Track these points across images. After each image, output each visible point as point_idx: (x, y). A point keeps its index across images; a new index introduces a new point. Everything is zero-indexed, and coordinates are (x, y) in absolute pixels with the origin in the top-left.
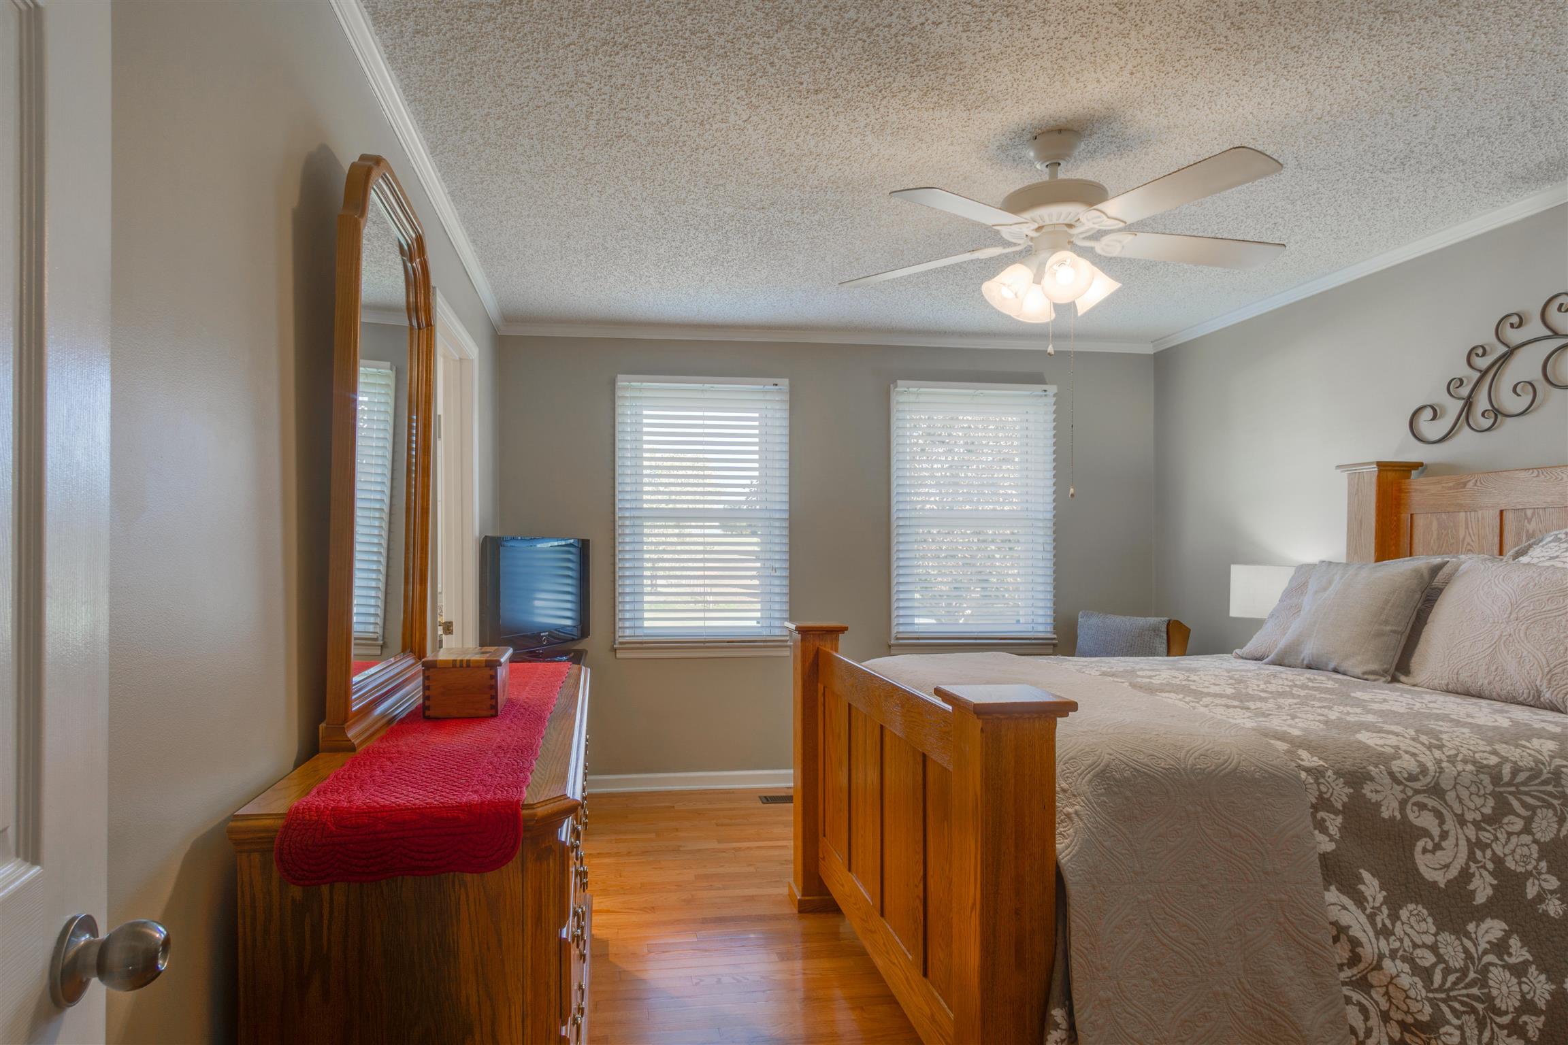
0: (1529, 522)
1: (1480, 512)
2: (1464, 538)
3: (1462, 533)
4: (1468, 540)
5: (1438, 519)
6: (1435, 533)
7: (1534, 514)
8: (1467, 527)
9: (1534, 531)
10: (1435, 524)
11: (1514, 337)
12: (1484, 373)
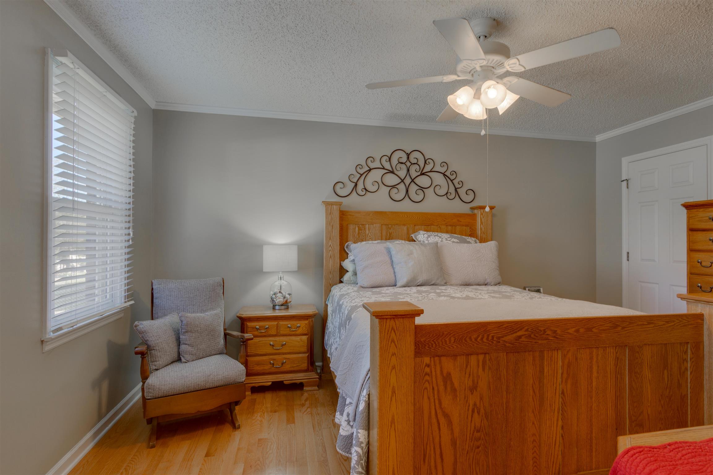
0: (390, 229)
1: (374, 225)
2: (368, 234)
3: (367, 232)
4: (369, 234)
5: (358, 227)
6: (357, 232)
7: (391, 227)
8: (369, 230)
9: (391, 232)
10: (357, 229)
11: (372, 165)
12: (361, 175)
